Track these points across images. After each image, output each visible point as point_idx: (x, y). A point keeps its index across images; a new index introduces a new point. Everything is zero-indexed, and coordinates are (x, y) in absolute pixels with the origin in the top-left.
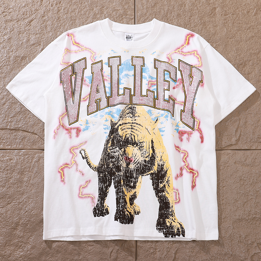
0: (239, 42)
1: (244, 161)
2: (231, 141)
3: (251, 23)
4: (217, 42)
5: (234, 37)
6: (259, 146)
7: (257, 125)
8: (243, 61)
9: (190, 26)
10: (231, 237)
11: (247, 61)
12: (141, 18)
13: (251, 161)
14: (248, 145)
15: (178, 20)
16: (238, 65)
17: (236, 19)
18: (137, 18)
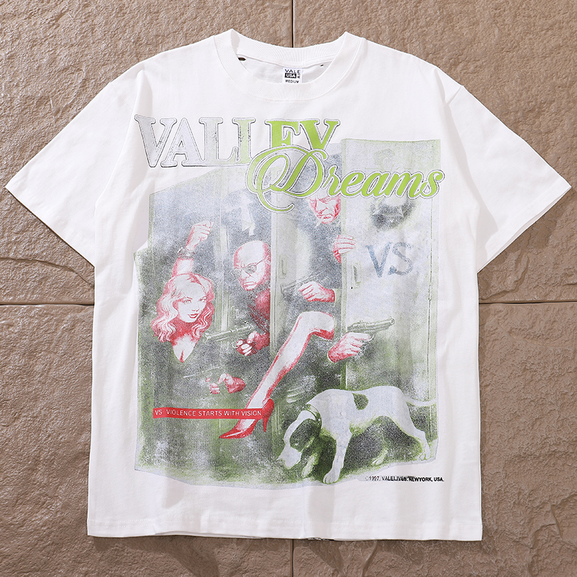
0: (528, 60)
1: (530, 328)
2: (505, 283)
3: (555, 16)
4: (477, 59)
5: (516, 47)
6: (565, 292)
7: (567, 245)
8: (536, 102)
9: (418, 23)
10: (499, 496)
11: (544, 103)
12: (305, 6)
13: (545, 327)
14: (541, 291)
15: (390, 10)
16: (523, 113)
17: (521, 5)
18: (297, 6)
